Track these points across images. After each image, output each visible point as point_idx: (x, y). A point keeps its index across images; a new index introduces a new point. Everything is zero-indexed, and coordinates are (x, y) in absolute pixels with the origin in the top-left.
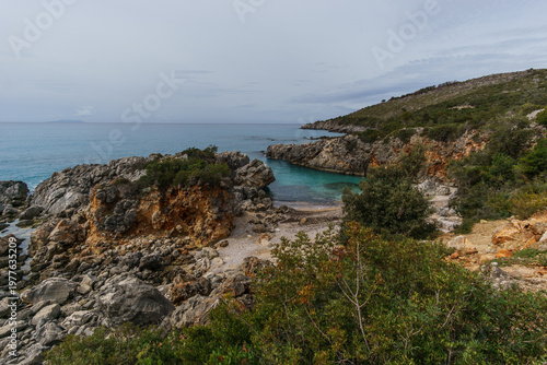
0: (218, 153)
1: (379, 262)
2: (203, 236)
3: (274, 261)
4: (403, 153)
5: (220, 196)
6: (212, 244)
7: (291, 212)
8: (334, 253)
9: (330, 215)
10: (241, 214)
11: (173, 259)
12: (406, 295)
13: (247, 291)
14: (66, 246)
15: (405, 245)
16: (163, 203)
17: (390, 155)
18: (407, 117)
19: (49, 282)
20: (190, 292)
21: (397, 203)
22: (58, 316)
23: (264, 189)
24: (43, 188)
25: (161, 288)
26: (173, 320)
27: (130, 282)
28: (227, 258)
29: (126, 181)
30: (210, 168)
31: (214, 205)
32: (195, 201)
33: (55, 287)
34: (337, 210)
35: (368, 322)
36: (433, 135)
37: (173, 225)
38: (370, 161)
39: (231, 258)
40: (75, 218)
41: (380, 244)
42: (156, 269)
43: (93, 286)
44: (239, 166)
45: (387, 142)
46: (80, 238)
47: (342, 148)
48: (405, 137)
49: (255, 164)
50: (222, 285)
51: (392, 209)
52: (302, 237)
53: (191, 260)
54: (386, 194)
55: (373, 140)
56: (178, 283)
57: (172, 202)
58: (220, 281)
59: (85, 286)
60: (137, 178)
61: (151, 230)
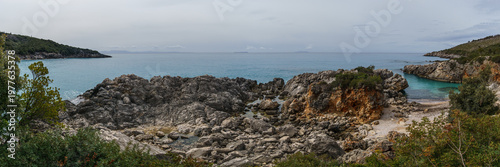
0: (375, 70)
1: (471, 130)
2: (364, 118)
3: (408, 134)
4: (480, 69)
5: (376, 95)
6: (369, 123)
7: (418, 105)
8: (445, 128)
9: (442, 106)
10: (387, 106)
11: (346, 128)
12: (487, 144)
13: (390, 149)
14: (296, 112)
15: (485, 119)
16: (343, 97)
17: (474, 71)
18: (481, 50)
19: (287, 126)
20: (354, 147)
21: (479, 97)
22: (289, 142)
23: (401, 91)
24: (290, 83)
25: (338, 142)
26: (344, 159)
27: (323, 135)
28: (378, 131)
29: (325, 83)
30: (370, 78)
31: (371, 101)
32: (361, 97)
33: (290, 129)
34: (446, 103)
35: (467, 160)
36: (494, 60)
37: (347, 109)
38: (463, 74)
39: (380, 131)
40: (301, 99)
41: (472, 120)
42: (337, 131)
43: (305, 133)
44: (387, 78)
45: (472, 63)
46: (301, 109)
47: (448, 67)
48: (481, 61)
49: (397, 76)
50: (374, 146)
51: (476, 101)
52: (425, 120)
53: (356, 130)
54: (473, 93)
55: (464, 63)
56: (348, 141)
57: (348, 97)
58: (373, 143)
59: (302, 133)
60: (331, 82)
61: (335, 111)
